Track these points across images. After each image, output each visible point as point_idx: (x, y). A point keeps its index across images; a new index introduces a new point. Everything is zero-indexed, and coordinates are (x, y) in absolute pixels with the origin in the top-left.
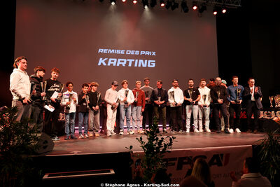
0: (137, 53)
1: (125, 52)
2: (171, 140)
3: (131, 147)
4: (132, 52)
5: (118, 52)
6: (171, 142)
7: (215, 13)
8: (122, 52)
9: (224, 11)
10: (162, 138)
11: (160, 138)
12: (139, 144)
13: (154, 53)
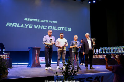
0: (47, 21)
1: (40, 21)
2: (78, 69)
3: (57, 73)
4: (44, 21)
5: (36, 20)
6: (78, 70)
7: (90, 2)
8: (38, 21)
9: (94, 2)
11: (71, 68)
12: (61, 71)
13: (56, 22)
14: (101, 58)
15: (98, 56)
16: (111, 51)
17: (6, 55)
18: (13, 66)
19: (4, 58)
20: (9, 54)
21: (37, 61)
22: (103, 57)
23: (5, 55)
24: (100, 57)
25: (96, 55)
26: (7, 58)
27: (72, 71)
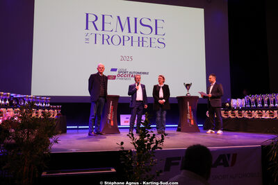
2: (162, 136)
3: (122, 143)
6: (163, 139)
10: (154, 135)
12: (131, 140)
14: (247, 117)
15: (240, 114)
16: (269, 104)
17: (53, 109)
18: (68, 131)
19: (50, 116)
20: (59, 108)
21: (112, 123)
22: (251, 116)
23: (52, 111)
24: (245, 115)
25: (236, 111)
26: (56, 115)
27: (151, 140)
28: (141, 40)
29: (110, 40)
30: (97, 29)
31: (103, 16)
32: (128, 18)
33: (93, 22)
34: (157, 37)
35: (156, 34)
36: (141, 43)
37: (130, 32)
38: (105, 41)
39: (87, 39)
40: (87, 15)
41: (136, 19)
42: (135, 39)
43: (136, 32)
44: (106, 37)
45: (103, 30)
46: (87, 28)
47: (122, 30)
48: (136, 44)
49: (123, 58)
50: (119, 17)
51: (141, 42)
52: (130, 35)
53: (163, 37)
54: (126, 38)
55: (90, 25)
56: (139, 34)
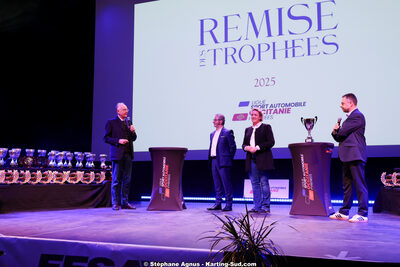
26: (103, 179)
28: (290, 45)
29: (236, 56)
30: (216, 42)
31: (226, 18)
32: (267, 12)
33: (211, 32)
34: (321, 34)
35: (320, 28)
36: (290, 52)
37: (270, 35)
38: (230, 59)
39: (202, 60)
40: (202, 21)
41: (280, 10)
42: (280, 45)
43: (280, 33)
44: (231, 51)
45: (226, 40)
46: (202, 43)
47: (257, 34)
48: (280, 54)
49: (259, 83)
50: (250, 14)
51: (291, 49)
52: (270, 41)
53: (334, 32)
54: (264, 48)
55: (207, 36)
56: (286, 36)
